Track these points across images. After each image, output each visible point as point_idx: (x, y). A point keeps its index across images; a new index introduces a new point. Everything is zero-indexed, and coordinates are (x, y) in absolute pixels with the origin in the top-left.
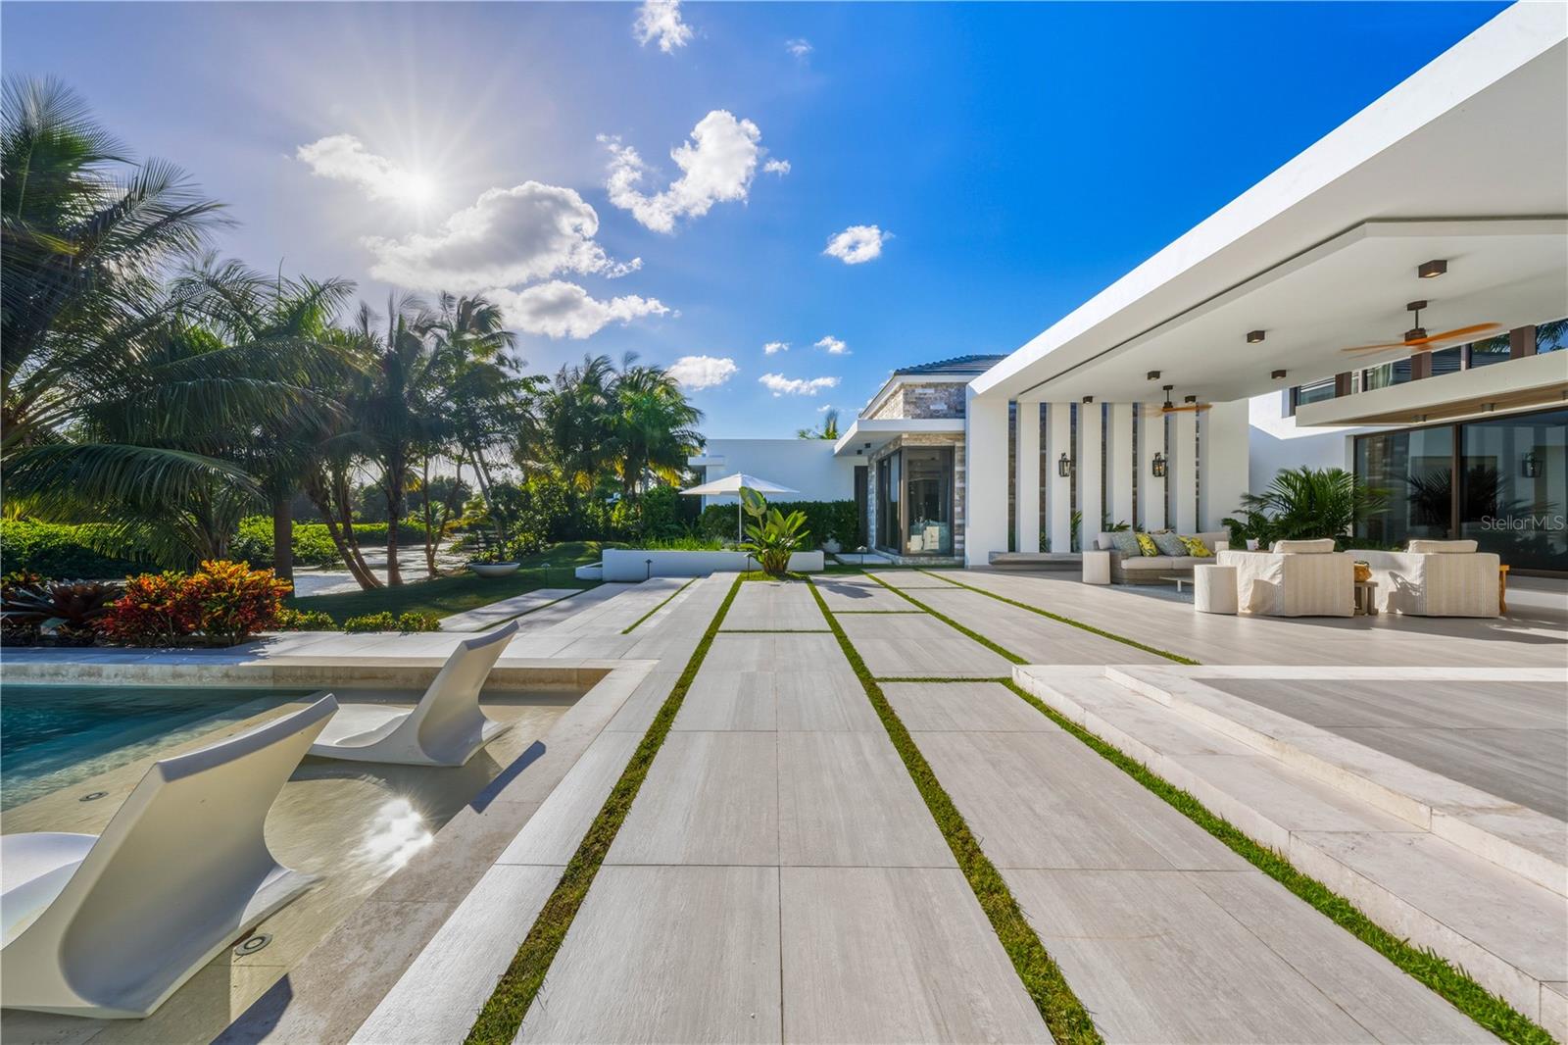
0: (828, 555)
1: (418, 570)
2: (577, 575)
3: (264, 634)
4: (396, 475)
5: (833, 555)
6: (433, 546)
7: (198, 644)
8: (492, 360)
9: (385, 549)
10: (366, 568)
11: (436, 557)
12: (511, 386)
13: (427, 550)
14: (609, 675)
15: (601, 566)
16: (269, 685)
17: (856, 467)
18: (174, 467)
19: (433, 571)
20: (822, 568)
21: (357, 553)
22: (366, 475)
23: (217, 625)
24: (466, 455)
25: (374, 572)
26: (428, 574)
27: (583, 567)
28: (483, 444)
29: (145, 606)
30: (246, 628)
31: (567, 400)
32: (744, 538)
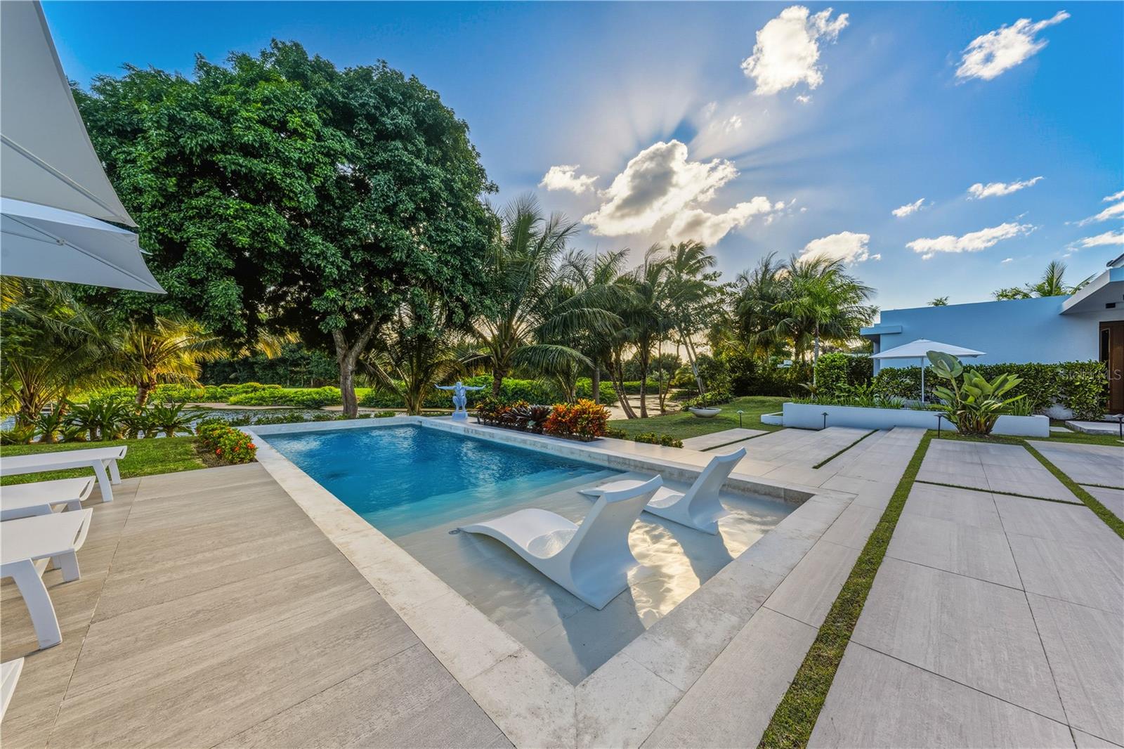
0: (1053, 421)
1: (654, 409)
2: (762, 421)
3: (600, 438)
4: (644, 353)
5: (1064, 421)
6: (663, 396)
7: (576, 438)
8: (699, 277)
9: (639, 396)
10: (630, 408)
11: (665, 403)
12: (711, 291)
13: (660, 398)
14: (813, 498)
15: (782, 415)
16: (606, 464)
17: (1101, 323)
18: (562, 353)
19: (663, 411)
20: (1048, 436)
21: (625, 397)
22: (629, 353)
23: (583, 430)
24: (682, 339)
25: (634, 410)
26: (659, 412)
27: (767, 415)
28: (692, 331)
29: (560, 418)
30: (593, 434)
31: (748, 294)
32: (927, 398)
